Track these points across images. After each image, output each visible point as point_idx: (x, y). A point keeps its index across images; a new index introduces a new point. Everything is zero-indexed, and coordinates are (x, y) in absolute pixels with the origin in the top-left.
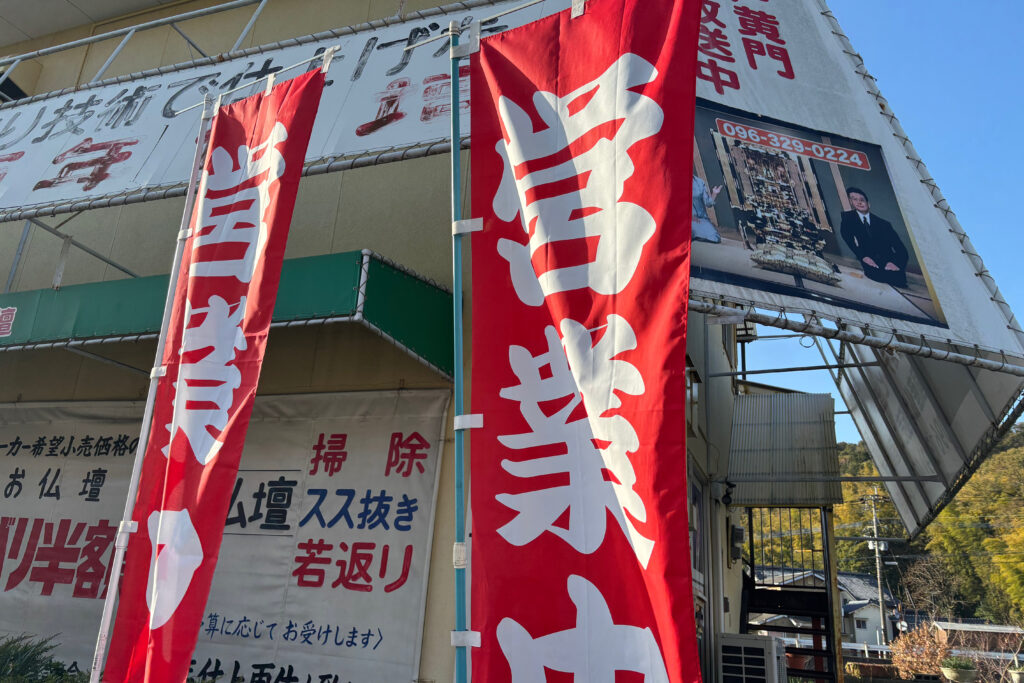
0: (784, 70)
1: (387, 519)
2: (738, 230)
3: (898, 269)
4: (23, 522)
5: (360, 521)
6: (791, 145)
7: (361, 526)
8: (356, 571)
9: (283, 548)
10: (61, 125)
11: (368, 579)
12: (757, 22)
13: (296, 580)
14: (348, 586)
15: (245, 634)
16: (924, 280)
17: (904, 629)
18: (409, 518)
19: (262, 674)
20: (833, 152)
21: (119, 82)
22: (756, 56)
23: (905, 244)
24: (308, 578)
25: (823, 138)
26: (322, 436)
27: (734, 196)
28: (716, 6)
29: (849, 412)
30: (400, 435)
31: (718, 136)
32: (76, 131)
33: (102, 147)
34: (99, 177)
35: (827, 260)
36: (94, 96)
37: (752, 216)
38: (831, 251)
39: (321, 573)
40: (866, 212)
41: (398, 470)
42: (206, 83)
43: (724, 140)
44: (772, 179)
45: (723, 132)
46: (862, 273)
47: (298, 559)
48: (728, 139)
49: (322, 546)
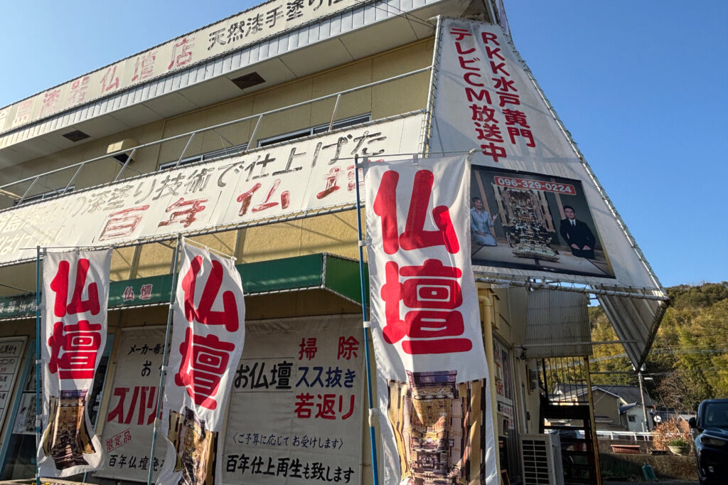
0: (530, 143)
1: (340, 382)
2: (506, 238)
3: (589, 249)
4: (153, 389)
5: (327, 383)
6: (534, 185)
7: (327, 386)
8: (327, 409)
9: (289, 398)
10: (166, 191)
11: (333, 413)
12: (515, 116)
13: (297, 414)
14: (323, 417)
15: (273, 442)
16: (603, 253)
17: (659, 421)
18: (352, 381)
19: (283, 463)
20: (556, 187)
21: (193, 166)
22: (515, 137)
23: (594, 233)
24: (302, 413)
25: (551, 179)
26: (303, 340)
27: (504, 219)
28: (492, 111)
29: (597, 298)
30: (343, 338)
31: (495, 186)
32: (174, 194)
33: (190, 203)
34: (190, 220)
35: (552, 248)
36: (181, 174)
37: (513, 229)
38: (555, 244)
39: (309, 411)
40: (572, 219)
41: (344, 357)
42: (237, 167)
43: (499, 188)
44: (524, 206)
45: (498, 184)
46: (571, 253)
47: (297, 404)
48: (500, 187)
49: (308, 397)
